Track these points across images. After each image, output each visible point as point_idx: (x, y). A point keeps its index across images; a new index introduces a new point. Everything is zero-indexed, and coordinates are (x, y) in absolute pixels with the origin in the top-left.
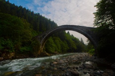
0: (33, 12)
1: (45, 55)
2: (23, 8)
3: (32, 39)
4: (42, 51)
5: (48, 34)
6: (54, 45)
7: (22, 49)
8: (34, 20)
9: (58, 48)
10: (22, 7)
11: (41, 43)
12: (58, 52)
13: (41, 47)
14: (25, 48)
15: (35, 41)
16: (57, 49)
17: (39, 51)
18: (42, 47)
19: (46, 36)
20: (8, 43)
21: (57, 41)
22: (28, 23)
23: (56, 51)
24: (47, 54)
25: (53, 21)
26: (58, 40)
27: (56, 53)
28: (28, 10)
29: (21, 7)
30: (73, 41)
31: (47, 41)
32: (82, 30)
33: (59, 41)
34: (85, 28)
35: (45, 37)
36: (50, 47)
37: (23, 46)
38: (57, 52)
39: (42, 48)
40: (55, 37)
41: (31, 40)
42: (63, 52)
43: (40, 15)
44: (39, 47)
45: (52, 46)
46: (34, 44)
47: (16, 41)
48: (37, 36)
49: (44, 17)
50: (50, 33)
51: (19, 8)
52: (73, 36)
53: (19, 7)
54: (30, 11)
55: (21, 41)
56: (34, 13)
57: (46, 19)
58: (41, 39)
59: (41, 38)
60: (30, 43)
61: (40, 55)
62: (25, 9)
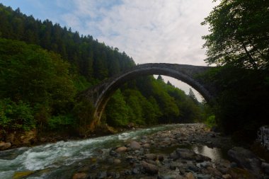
0: (76, 34)
1: (105, 131)
2: (54, 24)
3: (74, 98)
4: (99, 123)
5: (111, 84)
6: (126, 108)
7: (53, 121)
8: (80, 52)
9: (137, 115)
10: (51, 22)
11: (96, 105)
12: (137, 123)
13: (96, 114)
14: (59, 119)
15: (81, 103)
16: (134, 117)
17: (93, 124)
18: (99, 115)
19: (107, 89)
20: (20, 110)
21: (134, 98)
22: (66, 63)
23: (130, 120)
24: (110, 129)
25: (124, 53)
26: (136, 97)
27: (132, 127)
28: (65, 28)
29: (48, 23)
30: (170, 98)
31: (108, 99)
32: (184, 73)
33: (140, 98)
34: (191, 70)
35: (103, 92)
36: (117, 114)
37: (54, 114)
38: (133, 124)
39: (98, 117)
40: (129, 90)
41: (72, 100)
42: (148, 122)
43: (94, 39)
44: (92, 115)
45: (120, 111)
46: (81, 109)
47: (38, 104)
48: (87, 90)
49: (103, 45)
50: (114, 82)
51: (45, 26)
52: (170, 84)
53: (44, 22)
54: (70, 31)
55: (50, 105)
56: (81, 37)
57: (109, 48)
58: (95, 96)
59: (95, 94)
60: (72, 106)
61: (95, 132)
62: (57, 26)
